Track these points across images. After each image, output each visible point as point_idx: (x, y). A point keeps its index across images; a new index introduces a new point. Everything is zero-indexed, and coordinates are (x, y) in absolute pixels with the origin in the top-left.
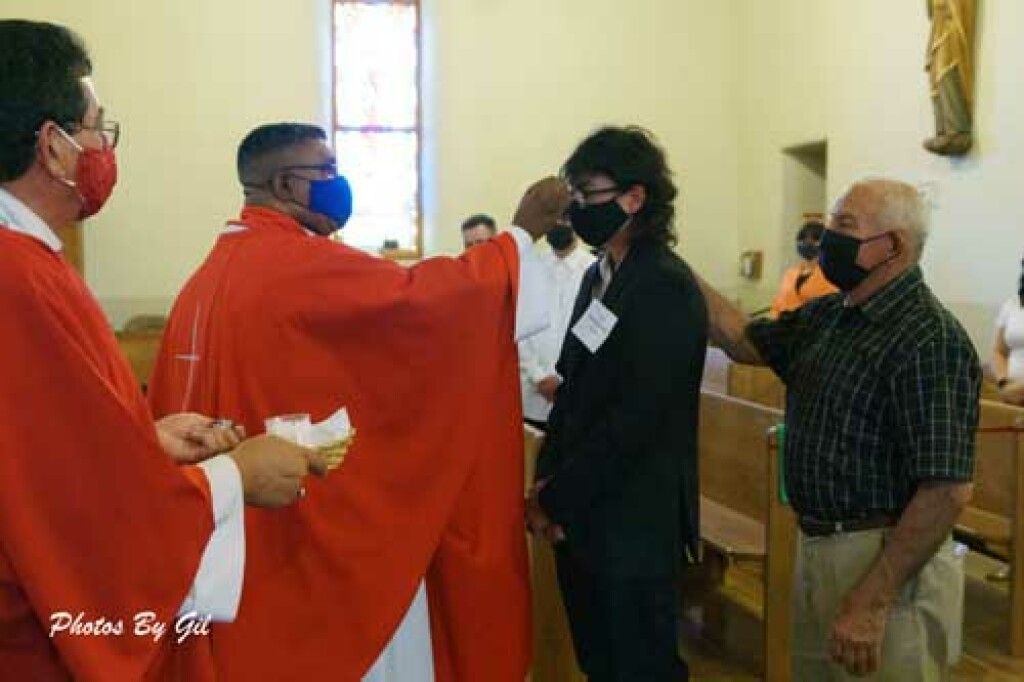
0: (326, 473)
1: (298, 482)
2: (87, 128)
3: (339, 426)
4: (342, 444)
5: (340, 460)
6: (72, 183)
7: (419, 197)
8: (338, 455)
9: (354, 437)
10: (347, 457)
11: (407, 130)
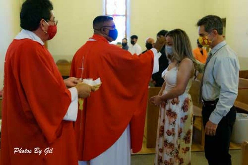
0: (95, 91)
1: (89, 93)
2: (50, 21)
3: (98, 82)
4: (99, 85)
5: (98, 89)
6: (46, 32)
7: (126, 32)
8: (98, 88)
9: (101, 84)
10: (99, 88)
11: (123, 16)
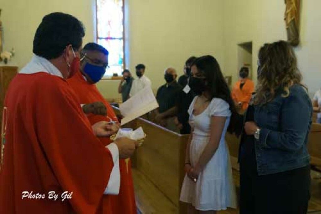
6: (69, 65)
8: (141, 142)
11: (120, 39)
